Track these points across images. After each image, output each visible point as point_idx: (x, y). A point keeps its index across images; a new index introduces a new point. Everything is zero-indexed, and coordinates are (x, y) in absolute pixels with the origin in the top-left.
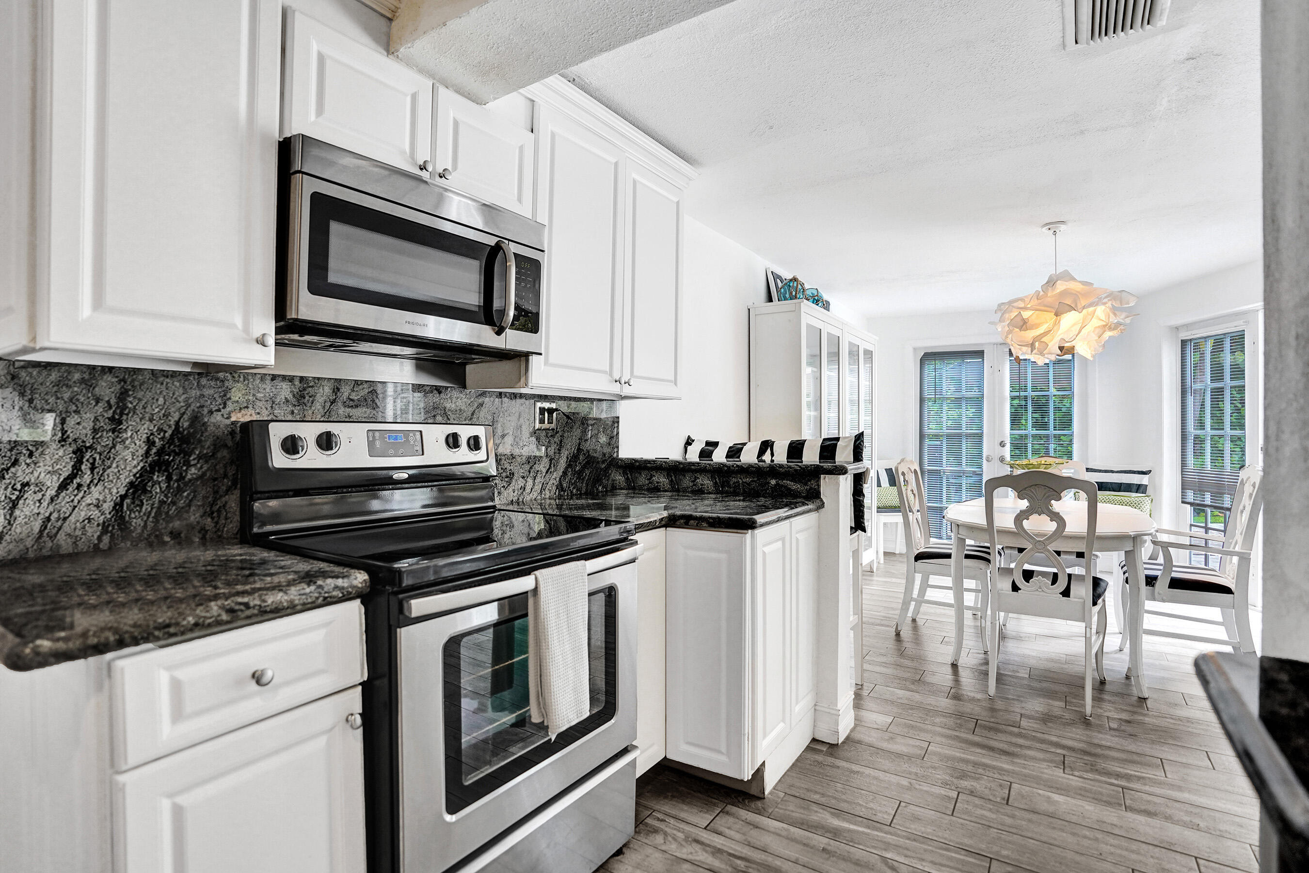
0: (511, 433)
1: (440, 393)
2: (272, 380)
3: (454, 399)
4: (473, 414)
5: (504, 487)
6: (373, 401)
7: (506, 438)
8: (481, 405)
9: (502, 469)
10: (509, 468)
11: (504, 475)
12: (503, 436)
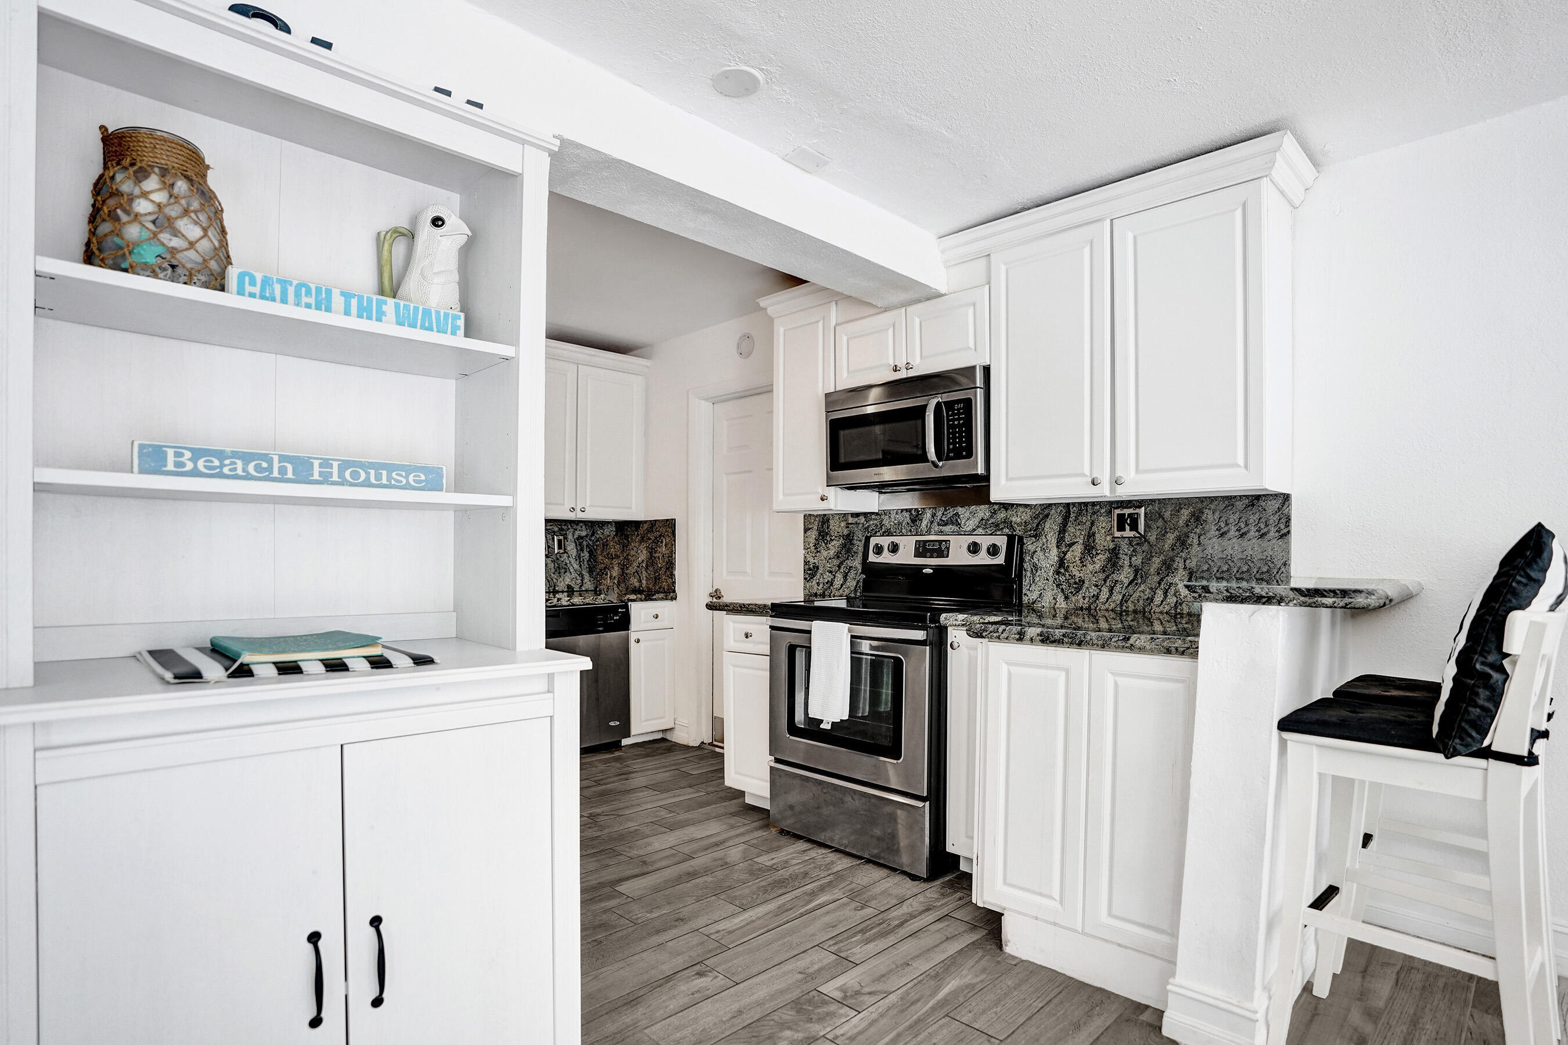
0: (1081, 541)
1: (1006, 510)
2: (902, 512)
3: (1019, 514)
4: (1037, 525)
5: (1071, 593)
6: (957, 520)
7: (1074, 547)
8: (1047, 516)
9: (1070, 575)
10: (1078, 574)
11: (1072, 581)
12: (1071, 545)
